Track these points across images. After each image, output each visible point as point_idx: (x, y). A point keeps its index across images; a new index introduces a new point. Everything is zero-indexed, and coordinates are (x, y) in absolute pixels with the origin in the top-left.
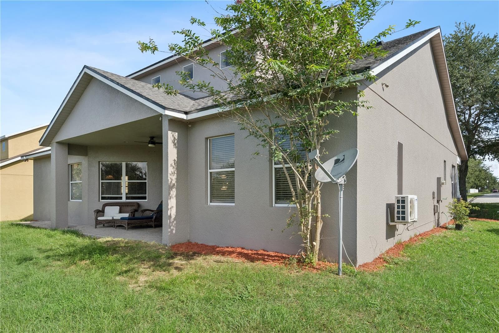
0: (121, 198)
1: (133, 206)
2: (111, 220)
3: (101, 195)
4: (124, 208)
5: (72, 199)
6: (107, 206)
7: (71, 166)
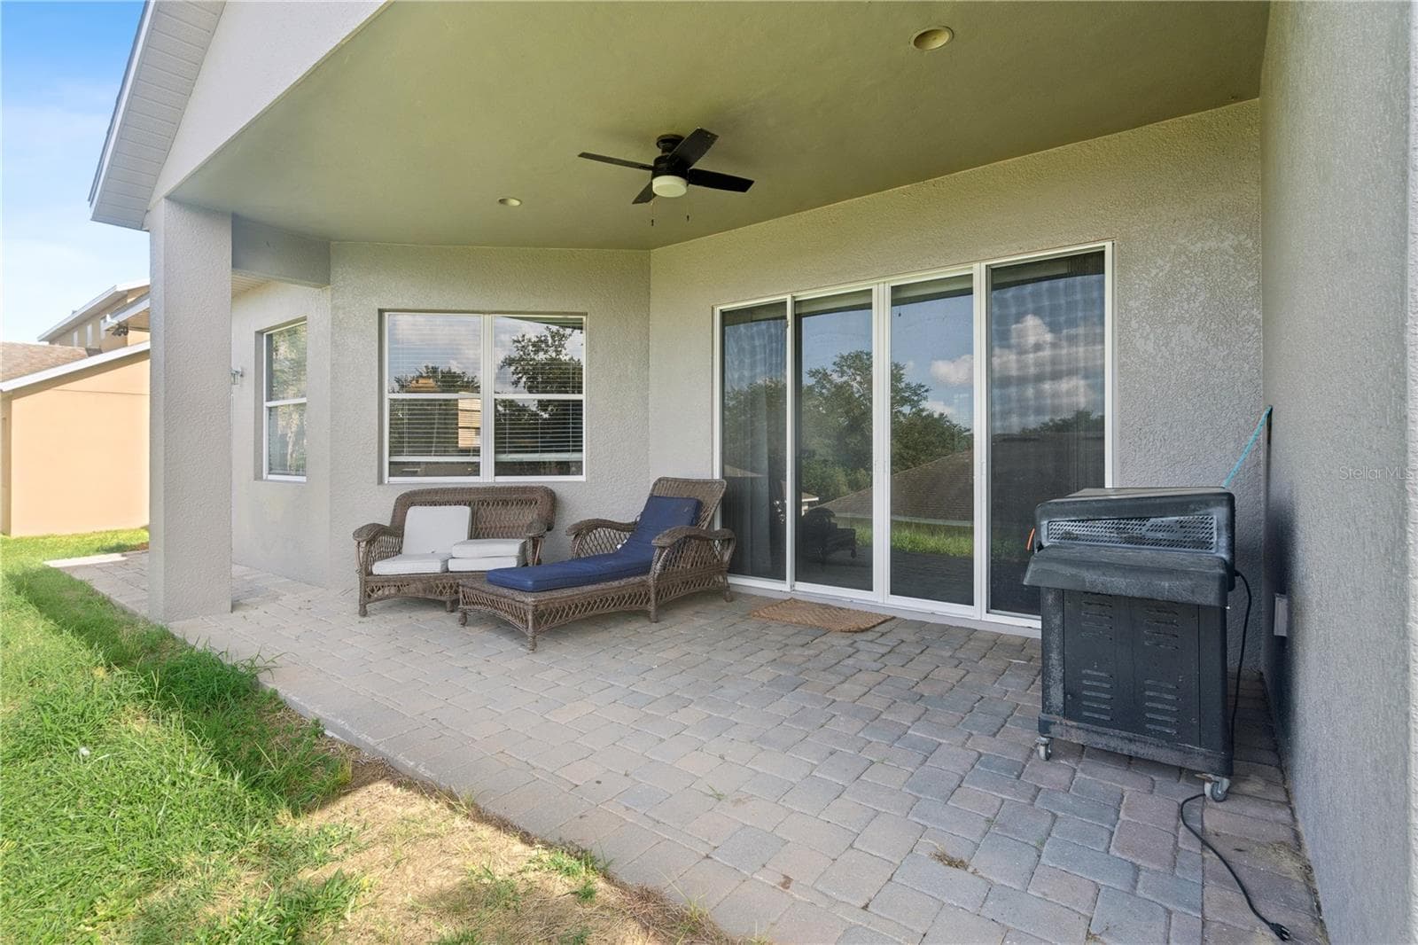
0: (475, 469)
1: (529, 502)
2: (436, 577)
3: (390, 455)
4: (492, 515)
5: (271, 471)
6: (413, 504)
7: (270, 337)
